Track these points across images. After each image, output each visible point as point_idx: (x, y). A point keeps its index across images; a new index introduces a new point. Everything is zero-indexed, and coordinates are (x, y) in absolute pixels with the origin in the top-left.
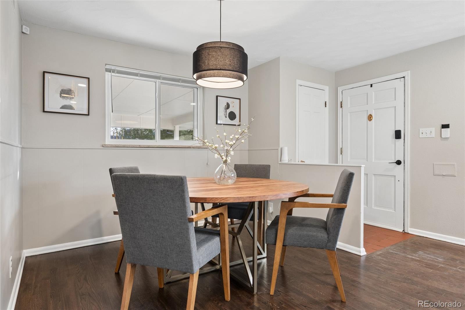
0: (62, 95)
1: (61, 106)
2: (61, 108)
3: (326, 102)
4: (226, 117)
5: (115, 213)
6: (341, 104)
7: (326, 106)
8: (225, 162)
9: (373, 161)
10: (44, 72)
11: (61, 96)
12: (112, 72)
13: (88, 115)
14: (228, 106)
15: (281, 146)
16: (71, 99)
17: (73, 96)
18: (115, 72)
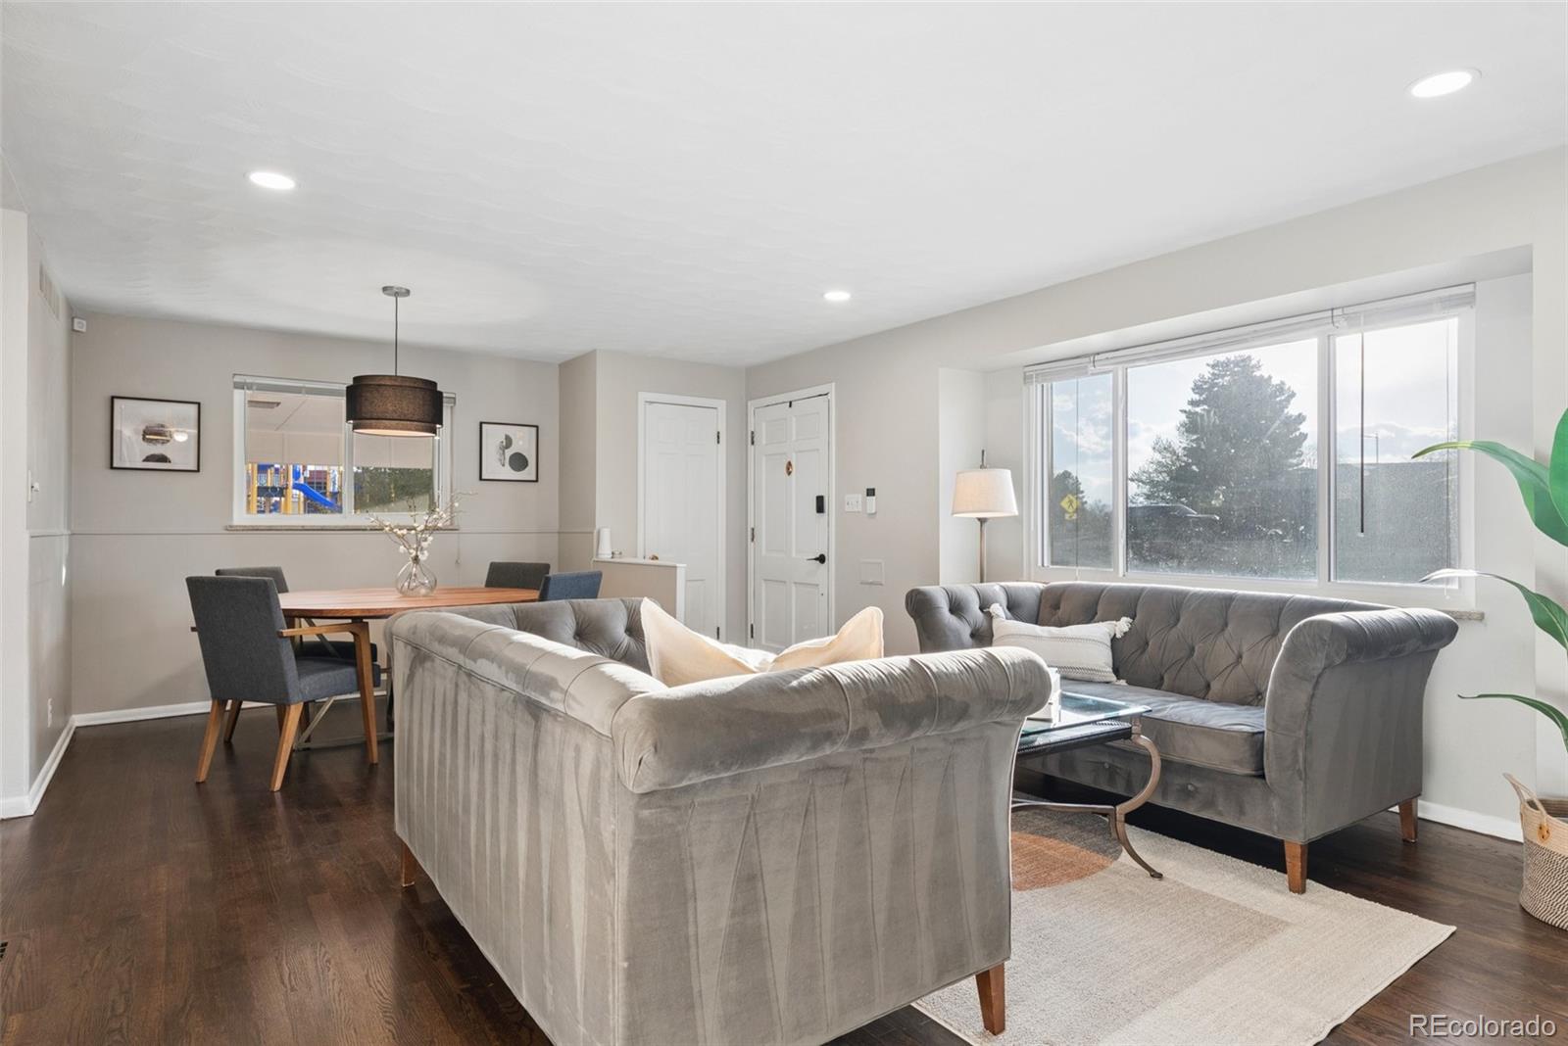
0: (147, 437)
1: (144, 457)
2: (144, 461)
3: (719, 433)
4: (503, 465)
5: (193, 629)
6: (752, 438)
7: (718, 442)
8: (416, 559)
9: (794, 555)
10: (113, 398)
11: (144, 439)
12: (248, 389)
13: (198, 471)
14: (509, 441)
15: (597, 527)
16: (163, 443)
17: (168, 438)
18: (254, 388)
